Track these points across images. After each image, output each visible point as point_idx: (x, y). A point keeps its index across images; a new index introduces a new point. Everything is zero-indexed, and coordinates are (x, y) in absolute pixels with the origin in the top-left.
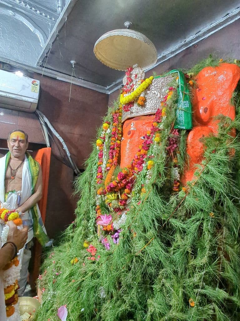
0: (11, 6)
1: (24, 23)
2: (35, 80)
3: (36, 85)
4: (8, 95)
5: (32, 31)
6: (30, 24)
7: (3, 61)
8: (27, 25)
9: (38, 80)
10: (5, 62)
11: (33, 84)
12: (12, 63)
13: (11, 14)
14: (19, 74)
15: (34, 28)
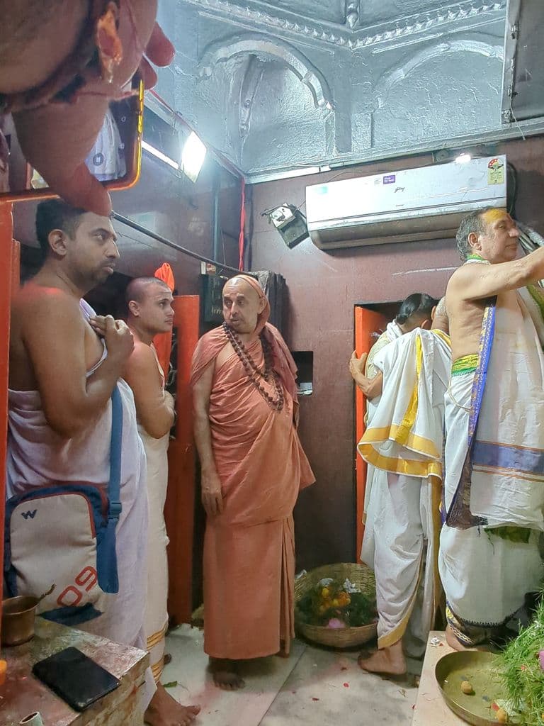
0: (442, 34)
1: (470, 50)
2: (495, 157)
3: (499, 167)
4: (443, 210)
5: (488, 55)
6: (482, 43)
7: (433, 149)
8: (475, 50)
9: (500, 155)
10: (436, 149)
11: (492, 168)
12: (450, 145)
13: (443, 50)
14: (464, 159)
15: (491, 47)
